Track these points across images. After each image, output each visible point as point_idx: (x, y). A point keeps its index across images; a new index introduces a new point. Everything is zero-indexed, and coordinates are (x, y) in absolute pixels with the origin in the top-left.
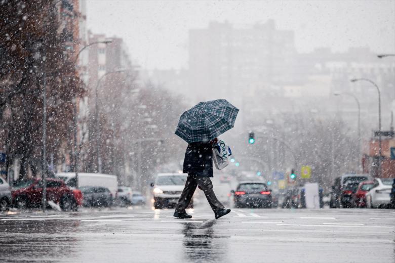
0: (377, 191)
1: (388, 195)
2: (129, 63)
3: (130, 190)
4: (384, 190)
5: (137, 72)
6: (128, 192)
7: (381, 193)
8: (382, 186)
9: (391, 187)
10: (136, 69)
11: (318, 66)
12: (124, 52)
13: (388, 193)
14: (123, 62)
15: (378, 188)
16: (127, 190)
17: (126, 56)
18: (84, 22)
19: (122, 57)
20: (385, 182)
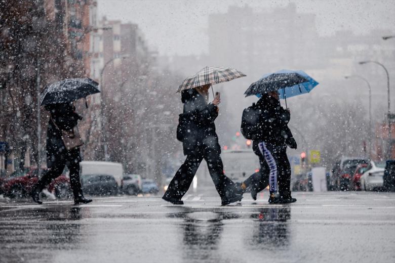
0: (370, 174)
1: (382, 178)
2: (145, 49)
3: (139, 177)
4: (377, 172)
5: (155, 58)
6: (136, 179)
7: (374, 176)
8: (375, 169)
9: (383, 169)
10: (153, 55)
11: (339, 49)
12: (140, 38)
13: (381, 176)
14: (139, 48)
15: (371, 171)
16: (136, 177)
17: (142, 42)
18: (95, 8)
19: (137, 43)
20: (378, 165)
